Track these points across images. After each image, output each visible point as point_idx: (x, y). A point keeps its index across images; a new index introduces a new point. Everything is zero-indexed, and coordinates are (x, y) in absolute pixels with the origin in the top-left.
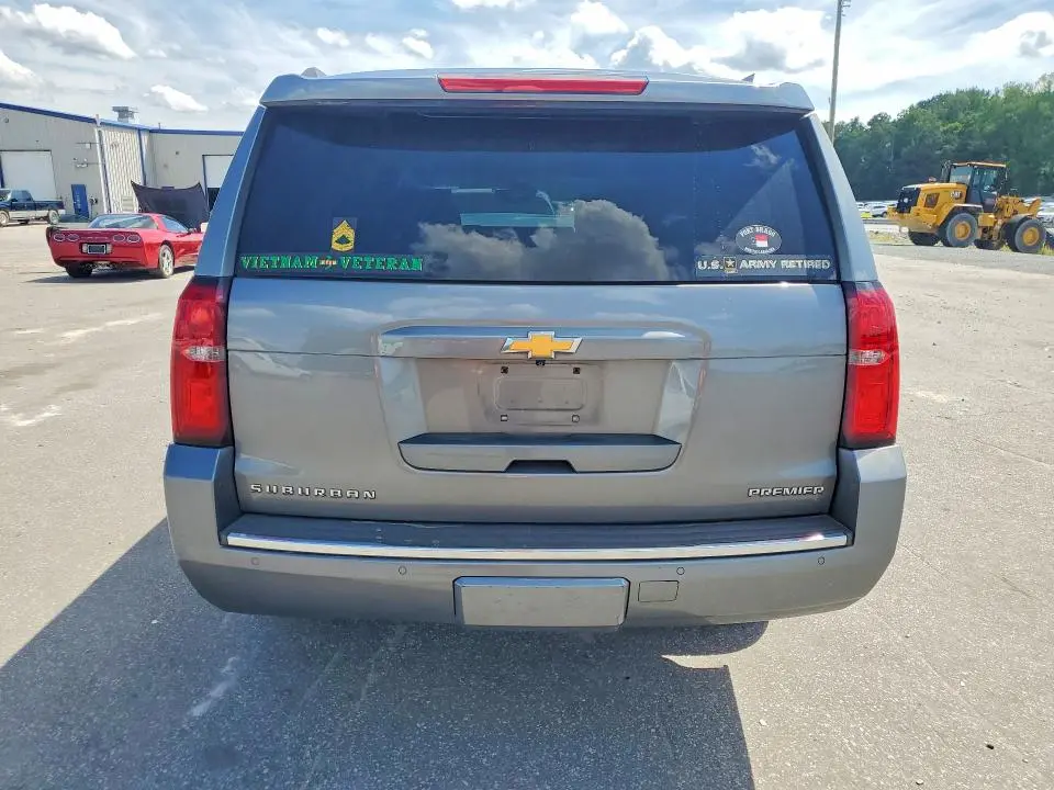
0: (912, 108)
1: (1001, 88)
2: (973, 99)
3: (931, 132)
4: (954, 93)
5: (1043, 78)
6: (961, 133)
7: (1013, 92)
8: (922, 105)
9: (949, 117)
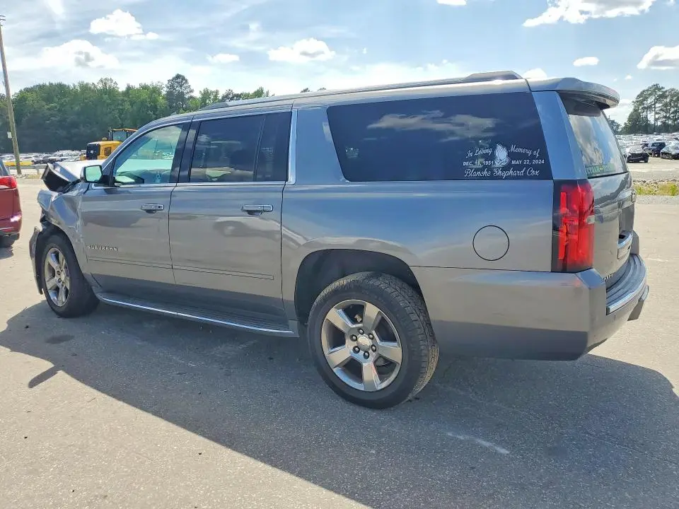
0: (21, 91)
1: (76, 84)
2: (61, 89)
3: (40, 108)
4: (48, 84)
5: (101, 81)
6: (59, 110)
7: (85, 88)
8: (27, 90)
9: (48, 99)
